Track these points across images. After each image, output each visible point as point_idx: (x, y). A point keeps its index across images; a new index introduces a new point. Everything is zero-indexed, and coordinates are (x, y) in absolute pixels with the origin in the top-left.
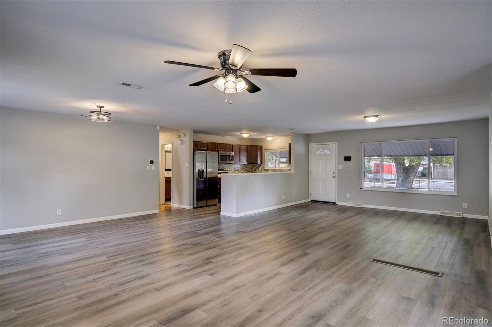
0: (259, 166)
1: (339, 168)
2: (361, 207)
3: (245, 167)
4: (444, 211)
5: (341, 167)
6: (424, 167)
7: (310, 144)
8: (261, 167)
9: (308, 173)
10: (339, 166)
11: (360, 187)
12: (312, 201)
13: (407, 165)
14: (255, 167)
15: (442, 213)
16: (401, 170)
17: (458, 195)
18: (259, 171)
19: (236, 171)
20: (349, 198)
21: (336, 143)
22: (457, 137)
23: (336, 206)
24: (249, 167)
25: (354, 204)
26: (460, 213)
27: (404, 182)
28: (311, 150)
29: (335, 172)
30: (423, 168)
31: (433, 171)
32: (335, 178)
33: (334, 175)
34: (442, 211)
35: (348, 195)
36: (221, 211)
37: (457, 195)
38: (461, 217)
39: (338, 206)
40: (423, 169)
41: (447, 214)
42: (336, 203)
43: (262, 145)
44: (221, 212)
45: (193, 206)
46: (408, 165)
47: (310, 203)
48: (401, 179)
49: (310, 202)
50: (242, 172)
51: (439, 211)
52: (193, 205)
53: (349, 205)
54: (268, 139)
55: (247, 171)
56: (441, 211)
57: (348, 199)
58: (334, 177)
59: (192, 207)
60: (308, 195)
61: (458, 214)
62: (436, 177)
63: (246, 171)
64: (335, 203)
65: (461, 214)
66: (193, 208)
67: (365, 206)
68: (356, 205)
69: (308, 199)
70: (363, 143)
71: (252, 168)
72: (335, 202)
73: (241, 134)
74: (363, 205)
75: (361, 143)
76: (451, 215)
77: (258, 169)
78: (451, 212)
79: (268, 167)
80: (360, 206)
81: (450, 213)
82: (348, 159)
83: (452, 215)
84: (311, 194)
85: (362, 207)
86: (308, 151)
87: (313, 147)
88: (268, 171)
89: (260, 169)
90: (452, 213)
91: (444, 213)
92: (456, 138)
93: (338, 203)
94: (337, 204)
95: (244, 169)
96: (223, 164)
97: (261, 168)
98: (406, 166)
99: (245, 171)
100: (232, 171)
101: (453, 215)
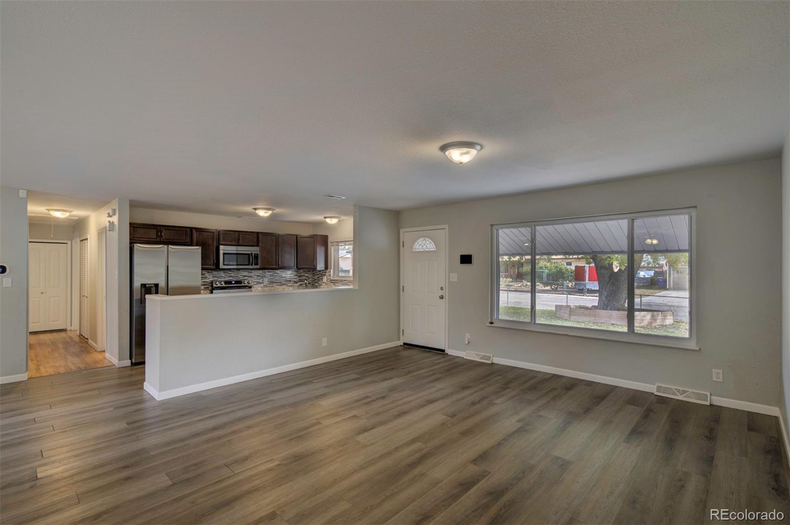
0: (322, 273)
1: (451, 280)
2: (490, 362)
3: (296, 275)
4: (664, 385)
5: (454, 277)
6: (655, 271)
7: (402, 231)
8: (325, 275)
9: (398, 289)
10: (451, 274)
11: (489, 320)
12: (405, 344)
13: (616, 270)
14: (318, 276)
15: (659, 389)
16: (606, 279)
17: (700, 349)
18: (324, 283)
19: (274, 282)
20: (469, 342)
21: (446, 226)
22: (696, 207)
23: (446, 359)
24: (306, 275)
25: (476, 354)
26: (707, 393)
27: (611, 298)
28: (403, 242)
29: (444, 288)
30: (653, 272)
31: (669, 277)
32: (444, 299)
33: (441, 293)
34: (661, 385)
35: (468, 336)
36: (144, 380)
37: (698, 349)
38: (708, 403)
39: (449, 358)
40: (654, 274)
41: (673, 394)
42: (446, 352)
43: (327, 234)
44: (145, 383)
45: (130, 361)
46: (618, 270)
47: (402, 348)
48: (605, 293)
49: (401, 346)
50: (290, 284)
51: (654, 384)
52: (131, 358)
53: (469, 358)
54: (328, 221)
55: (301, 283)
56: (657, 384)
57: (467, 344)
58: (442, 297)
59: (128, 363)
60: (399, 331)
61: (699, 396)
62: (673, 286)
63: (299, 283)
64: (443, 351)
65: (707, 395)
66: (130, 364)
67: (497, 360)
68: (480, 358)
69: (399, 340)
70: (495, 226)
71: (314, 277)
72: (443, 348)
73: (254, 210)
74: (494, 358)
75: (492, 225)
76: (681, 398)
77: (322, 279)
78: (681, 389)
79: (338, 276)
80: (487, 360)
81: (678, 390)
82: (466, 259)
83: (685, 397)
84: (403, 330)
85: (492, 364)
86: (397, 244)
87: (406, 235)
88: (337, 284)
89: (325, 279)
90: (684, 392)
91: (666, 390)
92: (695, 209)
93: (449, 352)
94: (447, 354)
95: (296, 280)
96: (241, 270)
97: (326, 277)
98: (614, 272)
99: (296, 282)
100: (265, 284)
101: (688, 397)
